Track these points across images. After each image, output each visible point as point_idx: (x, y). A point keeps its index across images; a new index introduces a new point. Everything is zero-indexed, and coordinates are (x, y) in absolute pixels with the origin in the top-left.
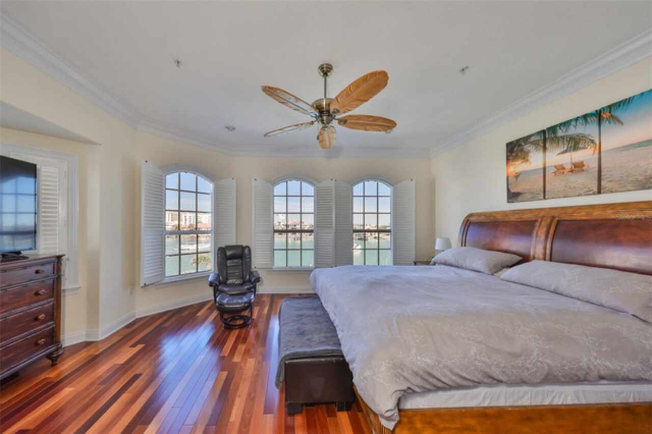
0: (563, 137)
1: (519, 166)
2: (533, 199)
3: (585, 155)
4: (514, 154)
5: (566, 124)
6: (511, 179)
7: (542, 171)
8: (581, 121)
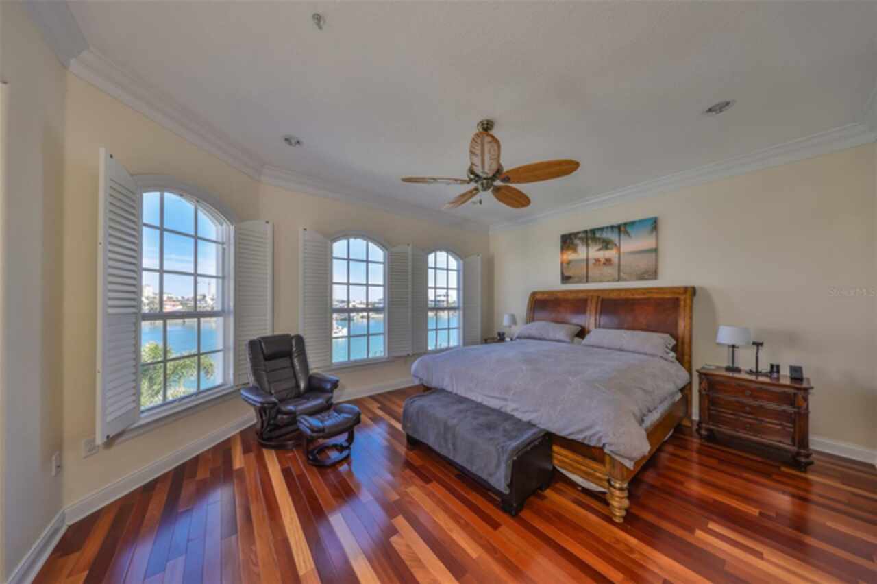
0: (599, 239)
1: (570, 256)
2: (580, 282)
3: (611, 253)
4: (567, 245)
5: (601, 229)
6: (565, 265)
7: (585, 262)
8: (610, 230)
